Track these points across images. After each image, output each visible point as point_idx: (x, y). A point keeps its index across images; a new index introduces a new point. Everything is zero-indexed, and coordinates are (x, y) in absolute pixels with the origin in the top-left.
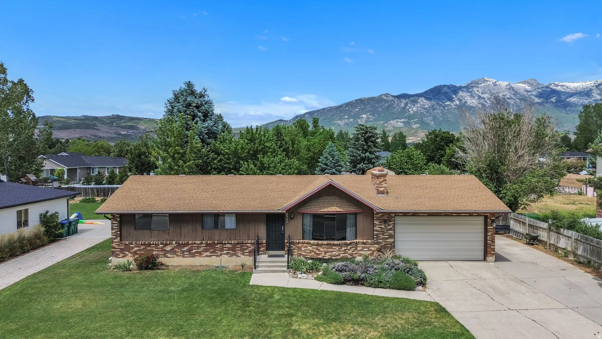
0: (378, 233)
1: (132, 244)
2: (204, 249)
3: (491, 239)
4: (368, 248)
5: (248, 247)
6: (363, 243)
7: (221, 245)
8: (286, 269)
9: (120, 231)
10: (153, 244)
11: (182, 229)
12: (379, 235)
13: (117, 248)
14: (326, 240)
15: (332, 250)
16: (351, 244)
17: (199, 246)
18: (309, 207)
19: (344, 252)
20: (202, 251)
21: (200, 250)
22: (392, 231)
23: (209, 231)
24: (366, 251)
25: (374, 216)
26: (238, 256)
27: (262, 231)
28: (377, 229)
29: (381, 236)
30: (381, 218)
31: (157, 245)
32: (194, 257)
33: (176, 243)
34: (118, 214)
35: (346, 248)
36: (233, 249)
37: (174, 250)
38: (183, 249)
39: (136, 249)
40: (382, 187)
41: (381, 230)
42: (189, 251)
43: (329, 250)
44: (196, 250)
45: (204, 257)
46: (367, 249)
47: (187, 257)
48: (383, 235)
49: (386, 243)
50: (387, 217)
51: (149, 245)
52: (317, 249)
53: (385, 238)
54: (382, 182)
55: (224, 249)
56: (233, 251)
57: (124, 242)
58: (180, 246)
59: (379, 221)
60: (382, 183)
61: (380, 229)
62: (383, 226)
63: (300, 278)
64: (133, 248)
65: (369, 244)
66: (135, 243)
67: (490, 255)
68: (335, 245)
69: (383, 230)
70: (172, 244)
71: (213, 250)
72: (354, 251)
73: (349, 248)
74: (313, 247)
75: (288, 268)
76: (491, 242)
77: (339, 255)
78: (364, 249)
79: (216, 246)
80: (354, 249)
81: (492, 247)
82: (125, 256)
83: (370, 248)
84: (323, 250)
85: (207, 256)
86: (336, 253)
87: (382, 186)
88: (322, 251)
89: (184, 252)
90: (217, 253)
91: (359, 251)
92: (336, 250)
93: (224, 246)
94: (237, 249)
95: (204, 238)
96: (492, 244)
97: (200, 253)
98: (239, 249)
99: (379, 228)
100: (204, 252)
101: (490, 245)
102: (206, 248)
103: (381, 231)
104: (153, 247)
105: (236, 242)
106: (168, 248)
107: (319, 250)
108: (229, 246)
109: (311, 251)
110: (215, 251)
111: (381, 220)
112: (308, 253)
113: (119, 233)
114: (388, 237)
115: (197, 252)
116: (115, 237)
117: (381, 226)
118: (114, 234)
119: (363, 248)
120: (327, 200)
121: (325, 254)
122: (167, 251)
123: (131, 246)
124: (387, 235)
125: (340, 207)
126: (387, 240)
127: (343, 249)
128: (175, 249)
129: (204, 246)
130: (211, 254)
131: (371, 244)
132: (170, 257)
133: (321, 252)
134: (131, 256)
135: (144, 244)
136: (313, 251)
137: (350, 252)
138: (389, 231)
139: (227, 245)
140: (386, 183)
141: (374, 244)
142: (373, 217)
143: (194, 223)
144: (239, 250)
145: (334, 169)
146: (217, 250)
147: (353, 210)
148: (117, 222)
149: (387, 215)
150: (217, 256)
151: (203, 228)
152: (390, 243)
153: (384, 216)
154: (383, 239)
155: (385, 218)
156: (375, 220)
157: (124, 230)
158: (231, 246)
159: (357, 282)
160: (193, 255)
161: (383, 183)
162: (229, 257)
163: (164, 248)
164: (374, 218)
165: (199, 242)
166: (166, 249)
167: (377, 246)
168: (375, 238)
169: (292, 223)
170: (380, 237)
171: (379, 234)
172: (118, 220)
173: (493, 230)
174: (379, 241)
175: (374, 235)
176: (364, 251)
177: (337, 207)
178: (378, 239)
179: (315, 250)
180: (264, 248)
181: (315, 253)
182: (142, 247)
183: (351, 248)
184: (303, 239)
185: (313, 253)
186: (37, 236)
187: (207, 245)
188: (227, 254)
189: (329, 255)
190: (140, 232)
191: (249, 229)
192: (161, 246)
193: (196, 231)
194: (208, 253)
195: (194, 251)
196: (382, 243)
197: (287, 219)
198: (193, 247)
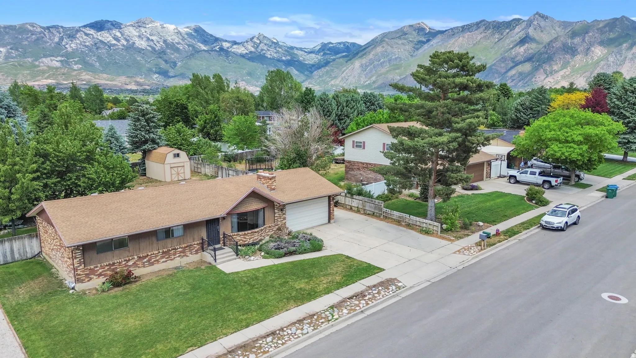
0: (277, 218)
1: (97, 267)
2: (161, 257)
3: (331, 211)
5: (195, 247)
6: (270, 227)
7: (174, 250)
8: (235, 257)
9: (84, 258)
10: (117, 263)
11: (140, 244)
13: (82, 275)
14: (249, 230)
16: (262, 229)
17: (157, 256)
20: (159, 259)
21: (158, 258)
22: (285, 215)
23: (163, 241)
26: (187, 256)
27: (204, 234)
29: (279, 220)
30: (279, 208)
31: (120, 263)
32: (153, 265)
33: (137, 257)
36: (183, 252)
38: (143, 261)
39: (100, 271)
40: (273, 185)
42: (149, 261)
43: (252, 236)
44: (155, 259)
45: (161, 263)
46: (271, 231)
47: (147, 267)
48: (280, 218)
49: (282, 224)
50: (282, 206)
51: (114, 264)
54: (273, 182)
55: (177, 253)
56: (183, 253)
57: (89, 267)
58: (140, 258)
62: (280, 213)
63: (253, 260)
64: (98, 270)
65: (272, 227)
66: (100, 266)
67: (332, 219)
68: (255, 232)
69: (280, 216)
70: (134, 258)
71: (168, 256)
72: (265, 233)
73: (262, 232)
74: (241, 236)
75: (237, 256)
79: (170, 252)
81: (332, 215)
82: (91, 279)
84: (248, 237)
85: (163, 262)
89: (144, 263)
90: (171, 257)
91: (267, 233)
92: (256, 236)
93: (177, 251)
94: (186, 251)
95: (160, 248)
97: (158, 261)
99: (278, 214)
100: (161, 259)
102: (163, 255)
105: (186, 245)
107: (245, 238)
108: (180, 249)
113: (82, 260)
114: (282, 219)
115: (155, 261)
116: (79, 265)
118: (79, 262)
119: (269, 230)
121: (250, 240)
123: (96, 269)
126: (282, 222)
127: (260, 233)
128: (136, 263)
129: (161, 255)
133: (247, 239)
134: (96, 278)
136: (241, 240)
138: (283, 216)
140: (275, 183)
141: (275, 226)
143: (150, 238)
144: (188, 251)
146: (172, 255)
147: (263, 205)
150: (171, 260)
151: (158, 240)
153: (280, 206)
157: (87, 257)
158: (182, 250)
159: (291, 253)
160: (152, 264)
162: (181, 258)
163: (127, 264)
164: (275, 208)
165: (157, 252)
166: (129, 264)
167: (277, 227)
169: (224, 223)
172: (81, 251)
175: (275, 220)
178: (277, 222)
179: (243, 239)
181: (243, 241)
182: (106, 268)
184: (232, 233)
187: (164, 253)
188: (179, 256)
189: (252, 240)
190: (102, 255)
191: (194, 234)
192: (124, 263)
193: (152, 244)
194: (164, 260)
195: (153, 260)
196: (279, 224)
197: (221, 220)
198: (152, 257)
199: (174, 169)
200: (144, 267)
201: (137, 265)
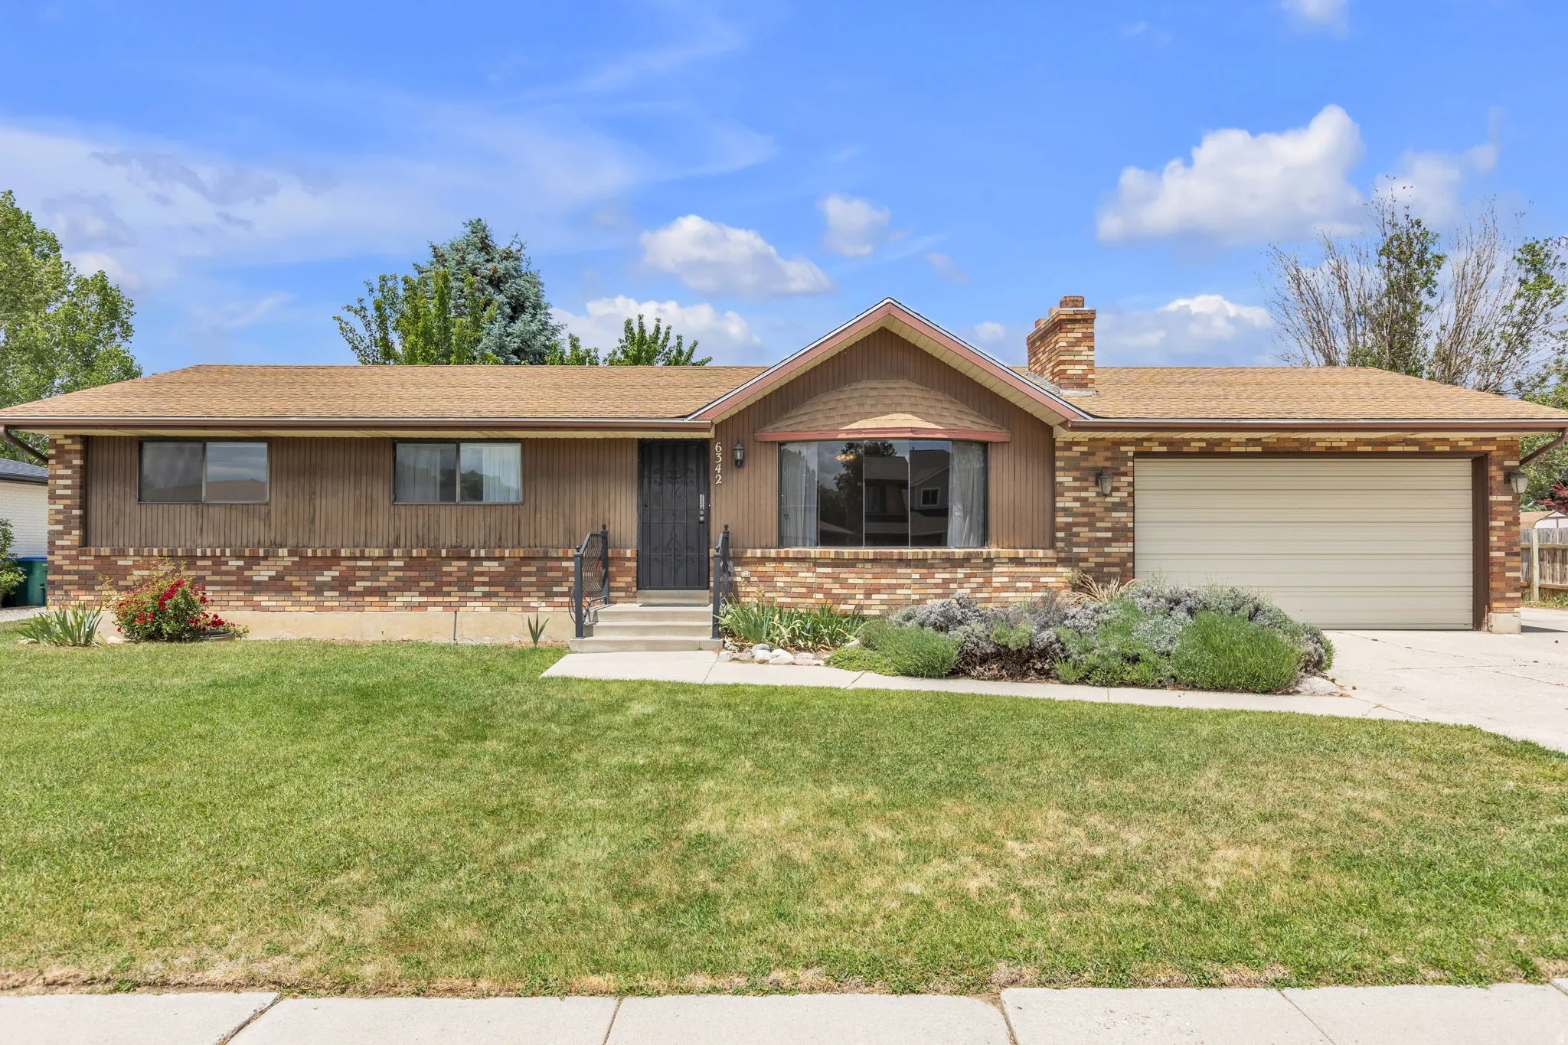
0: (1070, 520)
1: (123, 554)
2: (397, 579)
4: (1034, 578)
6: (1015, 560)
7: (464, 563)
8: (707, 637)
9: (84, 506)
10: (204, 557)
11: (318, 502)
12: (1075, 530)
13: (69, 572)
14: (871, 541)
15: (894, 581)
16: (965, 561)
17: (378, 568)
18: (804, 418)
19: (940, 591)
20: (391, 587)
21: (383, 582)
22: (1124, 514)
23: (420, 513)
24: (1026, 590)
25: (1058, 454)
26: (527, 607)
27: (623, 515)
28: (1068, 505)
29: (1085, 533)
30: (1083, 464)
31: (217, 560)
32: (360, 608)
33: (291, 554)
35: (947, 576)
36: (510, 579)
37: (283, 579)
38: (318, 579)
39: (138, 574)
40: (1079, 362)
41: (1085, 510)
42: (342, 585)
43: (883, 581)
44: (368, 584)
45: (398, 608)
46: (1029, 585)
47: (332, 608)
48: (1092, 526)
49: (1102, 560)
50: (1107, 459)
51: (190, 558)
52: (836, 579)
53: (1097, 539)
54: (1078, 342)
55: (476, 579)
56: (509, 587)
57: (95, 548)
58: (307, 564)
59: (1077, 474)
60: (1076, 349)
61: (1078, 504)
62: (1090, 494)
63: (763, 662)
64: (127, 570)
65: (1036, 564)
66: (137, 552)
69: (1091, 510)
70: (276, 556)
71: (432, 584)
72: (979, 588)
73: (960, 573)
74: (819, 570)
75: (717, 634)
77: (922, 601)
78: (1019, 585)
79: (445, 569)
80: (981, 580)
82: (99, 599)
83: (1042, 580)
84: (861, 581)
85: (409, 605)
86: (907, 591)
87: (1077, 358)
88: (854, 586)
89: (320, 587)
90: (448, 594)
91: (997, 590)
92: (909, 581)
93: (476, 569)
94: (523, 579)
95: (398, 538)
97: (381, 592)
98: (533, 579)
99: (1075, 499)
100: (397, 589)
102: (409, 574)
103: (1085, 515)
104: (204, 568)
105: (520, 551)
106: (263, 573)
107: (843, 584)
108: (493, 566)
109: (811, 590)
110: (439, 585)
111: (1084, 469)
112: (801, 595)
113: (77, 512)
114: (1109, 535)
116: (61, 527)
117: (1083, 494)
118: (61, 517)
119: (1014, 578)
120: (874, 393)
121: (868, 595)
122: (259, 583)
123: (120, 562)
124: (1106, 530)
125: (925, 416)
126: (1107, 550)
127: (939, 576)
128: (287, 578)
129: (396, 568)
130: (425, 599)
131: (1046, 565)
132: (266, 609)
133: (852, 591)
135: (171, 557)
136: (820, 588)
138: (1114, 514)
139: (485, 563)
140: (1091, 348)
141: (1055, 565)
142: (1053, 459)
143: (364, 478)
144: (531, 584)
146: (449, 584)
147: (976, 427)
149: (1107, 449)
150: (447, 606)
151: (397, 501)
152: (1117, 560)
153: (1093, 454)
154: (1089, 544)
155: (1100, 460)
156: (1062, 469)
157: (97, 502)
158: (503, 569)
160: (356, 602)
161: (1083, 348)
162: (493, 609)
163: (246, 573)
164: (1058, 464)
165: (377, 553)
166: (255, 578)
167: (1068, 570)
168: (1062, 540)
169: (740, 478)
170: (1077, 535)
171: (1077, 524)
172: (77, 461)
174: (1075, 550)
175: (1054, 528)
176: (1017, 590)
177: (913, 413)
178: (1070, 544)
179: (828, 583)
180: (629, 579)
181: (828, 594)
182: (162, 569)
183: (968, 576)
184: (781, 543)
185: (821, 596)
187: (411, 562)
188: (487, 596)
189: (883, 602)
190: (160, 511)
191: (572, 506)
192: (234, 564)
194: (410, 596)
195: (360, 585)
196: (1086, 560)
197: (718, 469)
198: (354, 568)
200: (320, 608)
201: (288, 589)
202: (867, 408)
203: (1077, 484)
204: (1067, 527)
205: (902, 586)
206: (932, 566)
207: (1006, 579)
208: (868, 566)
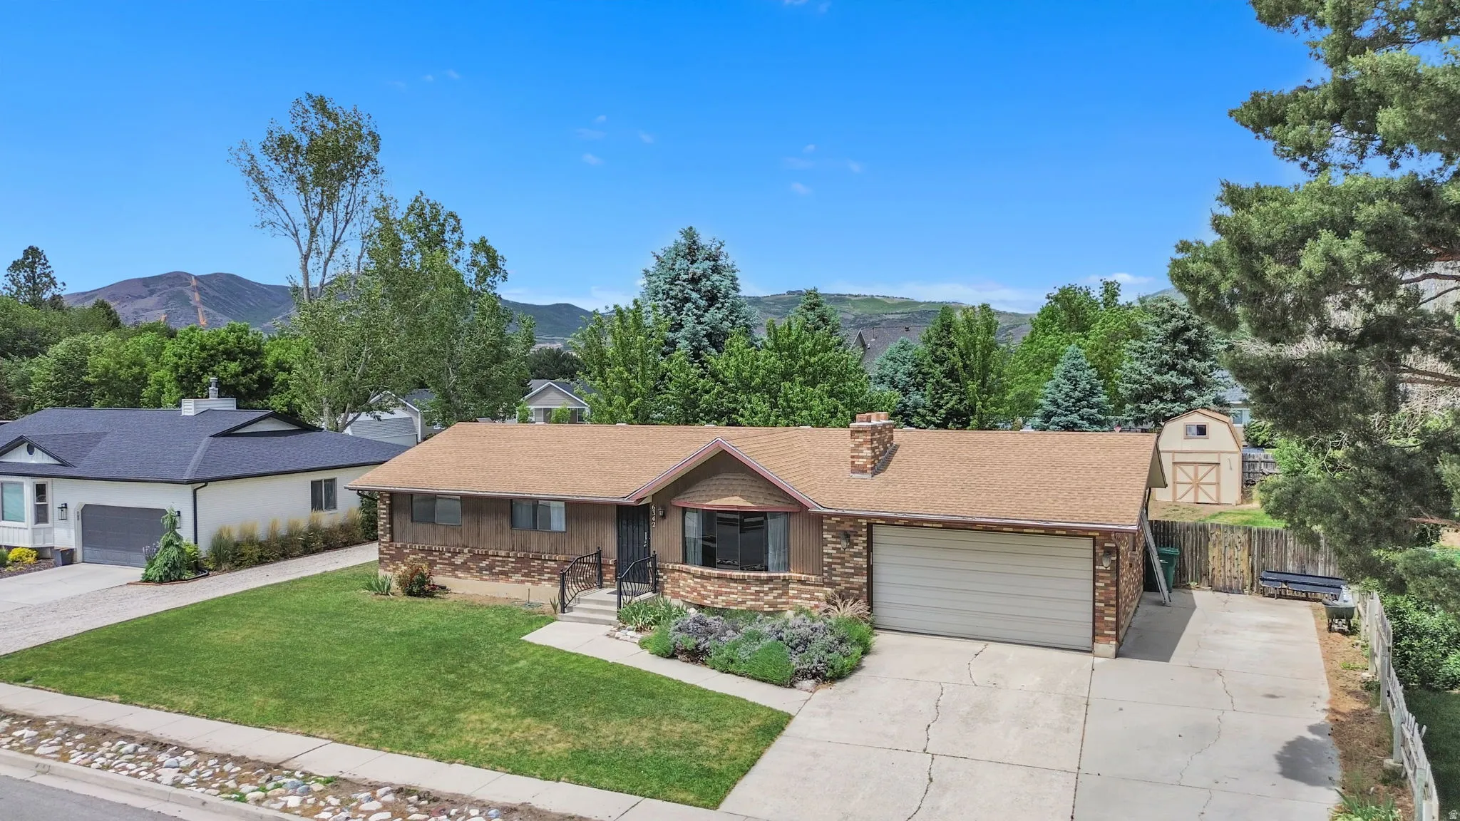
0: (830, 560)
1: (406, 547)
2: (512, 567)
3: (1103, 598)
4: (811, 593)
6: (801, 582)
7: (540, 562)
8: (614, 618)
9: (391, 523)
10: (435, 551)
11: (481, 526)
12: (833, 566)
13: (386, 554)
14: (717, 567)
15: (728, 590)
16: (770, 580)
17: (504, 562)
18: (690, 495)
19: (753, 597)
20: (509, 571)
21: (506, 568)
22: (861, 560)
23: (523, 534)
24: (806, 599)
25: (824, 521)
27: (610, 541)
28: (830, 551)
29: (838, 569)
30: (838, 528)
31: (441, 553)
32: (497, 580)
33: (469, 552)
34: (386, 492)
35: (758, 589)
37: (466, 564)
38: (480, 565)
39: (412, 557)
40: (863, 457)
41: (839, 555)
42: (490, 568)
43: (723, 589)
44: (501, 569)
45: (513, 582)
46: (809, 596)
47: (486, 580)
48: (842, 565)
49: (848, 585)
50: (851, 526)
51: (430, 551)
52: (703, 586)
53: (846, 573)
55: (545, 570)
56: (559, 575)
57: (395, 543)
58: (477, 557)
59: (835, 534)
60: (860, 448)
61: (835, 552)
62: (842, 546)
63: (617, 638)
64: (408, 555)
65: (812, 585)
66: (410, 547)
67: (1102, 638)
68: (735, 580)
69: (842, 555)
70: (463, 552)
71: (527, 571)
72: (780, 596)
73: (766, 588)
74: (696, 580)
75: (618, 617)
76: (1106, 605)
77: (744, 602)
79: (532, 564)
80: (781, 592)
81: (1106, 618)
83: (816, 594)
84: (713, 589)
85: (517, 581)
86: (736, 596)
87: (861, 454)
88: (710, 591)
89: (481, 569)
90: (534, 577)
91: (790, 597)
92: (736, 591)
93: (545, 565)
95: (513, 546)
96: (1106, 612)
97: (506, 574)
98: (570, 572)
99: (833, 549)
100: (512, 573)
101: (1103, 612)
102: (517, 565)
103: (838, 558)
104: (436, 556)
105: (563, 558)
106: (459, 560)
107: (705, 589)
108: (552, 564)
109: (694, 590)
110: (530, 572)
111: (838, 531)
112: (688, 592)
113: (388, 526)
114: (853, 571)
115: (502, 573)
116: (382, 533)
117: (838, 546)
118: (382, 528)
119: (801, 591)
120: (726, 482)
121: (716, 597)
122: (457, 565)
123: (405, 551)
124: (851, 568)
125: (747, 498)
126: (851, 580)
127: (753, 589)
129: (512, 562)
130: (524, 579)
131: (818, 585)
132: (460, 578)
133: (709, 594)
135: (423, 550)
136: (696, 590)
137: (770, 597)
138: (855, 559)
139: (548, 562)
141: (822, 586)
142: (822, 524)
143: (499, 516)
145: (1075, 415)
146: (534, 572)
147: (777, 504)
148: (385, 507)
149: (851, 520)
150: (533, 583)
151: (513, 526)
152: (857, 586)
153: (843, 523)
154: (842, 575)
155: (847, 527)
156: (826, 530)
157: (396, 521)
158: (556, 566)
160: (496, 578)
161: (864, 448)
162: (552, 586)
163: (452, 560)
164: (825, 527)
165: (503, 553)
167: (829, 590)
168: (826, 572)
169: (664, 525)
170: (835, 569)
171: (835, 563)
172: (388, 502)
173: (1109, 575)
174: (833, 578)
175: (822, 564)
176: (801, 598)
177: (740, 496)
178: (831, 575)
179: (699, 588)
180: (611, 576)
181: (699, 594)
182: (420, 555)
183: (771, 589)
184: (685, 561)
185: (696, 594)
186: (344, 528)
187: (518, 560)
189: (723, 601)
190: (420, 526)
191: (587, 535)
192: (447, 555)
193: (502, 532)
194: (518, 577)
195: (497, 569)
196: (840, 585)
197: (654, 519)
198: (495, 561)
199: (1185, 468)
200: (481, 579)
201: (468, 570)
202: (719, 492)
203: (834, 540)
204: (829, 564)
205: (733, 593)
206: (749, 583)
207: (796, 592)
208: (716, 580)
